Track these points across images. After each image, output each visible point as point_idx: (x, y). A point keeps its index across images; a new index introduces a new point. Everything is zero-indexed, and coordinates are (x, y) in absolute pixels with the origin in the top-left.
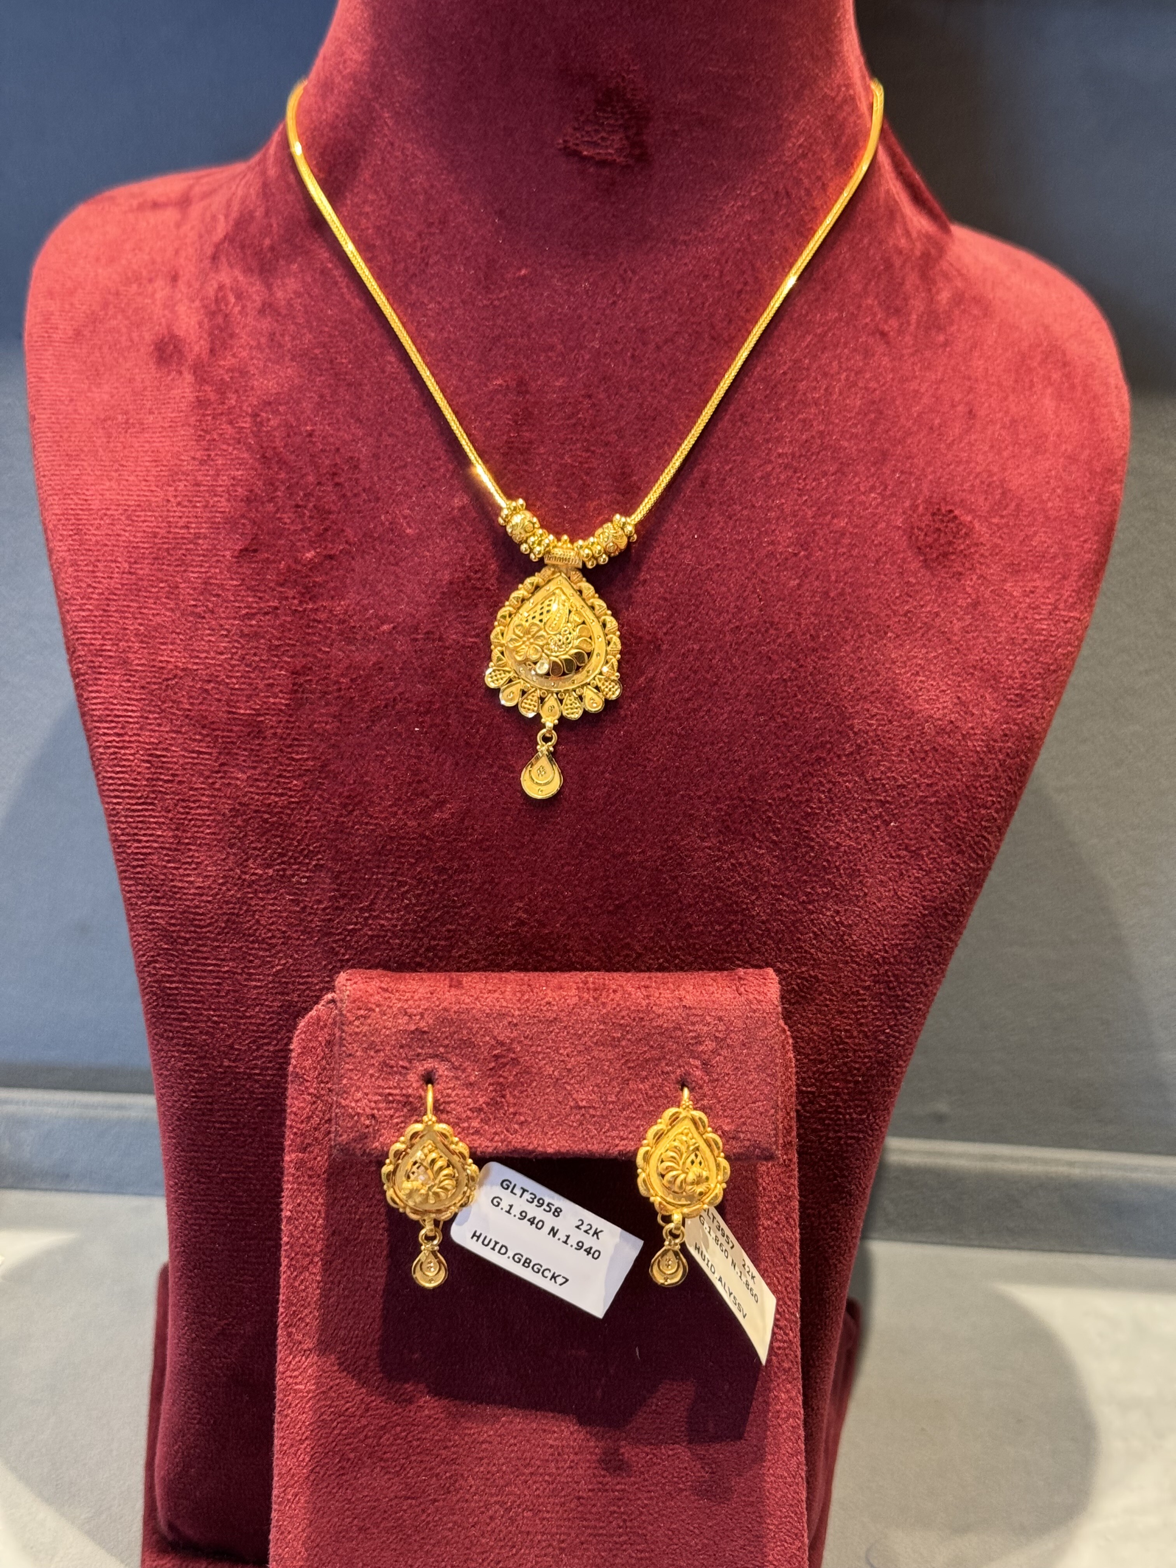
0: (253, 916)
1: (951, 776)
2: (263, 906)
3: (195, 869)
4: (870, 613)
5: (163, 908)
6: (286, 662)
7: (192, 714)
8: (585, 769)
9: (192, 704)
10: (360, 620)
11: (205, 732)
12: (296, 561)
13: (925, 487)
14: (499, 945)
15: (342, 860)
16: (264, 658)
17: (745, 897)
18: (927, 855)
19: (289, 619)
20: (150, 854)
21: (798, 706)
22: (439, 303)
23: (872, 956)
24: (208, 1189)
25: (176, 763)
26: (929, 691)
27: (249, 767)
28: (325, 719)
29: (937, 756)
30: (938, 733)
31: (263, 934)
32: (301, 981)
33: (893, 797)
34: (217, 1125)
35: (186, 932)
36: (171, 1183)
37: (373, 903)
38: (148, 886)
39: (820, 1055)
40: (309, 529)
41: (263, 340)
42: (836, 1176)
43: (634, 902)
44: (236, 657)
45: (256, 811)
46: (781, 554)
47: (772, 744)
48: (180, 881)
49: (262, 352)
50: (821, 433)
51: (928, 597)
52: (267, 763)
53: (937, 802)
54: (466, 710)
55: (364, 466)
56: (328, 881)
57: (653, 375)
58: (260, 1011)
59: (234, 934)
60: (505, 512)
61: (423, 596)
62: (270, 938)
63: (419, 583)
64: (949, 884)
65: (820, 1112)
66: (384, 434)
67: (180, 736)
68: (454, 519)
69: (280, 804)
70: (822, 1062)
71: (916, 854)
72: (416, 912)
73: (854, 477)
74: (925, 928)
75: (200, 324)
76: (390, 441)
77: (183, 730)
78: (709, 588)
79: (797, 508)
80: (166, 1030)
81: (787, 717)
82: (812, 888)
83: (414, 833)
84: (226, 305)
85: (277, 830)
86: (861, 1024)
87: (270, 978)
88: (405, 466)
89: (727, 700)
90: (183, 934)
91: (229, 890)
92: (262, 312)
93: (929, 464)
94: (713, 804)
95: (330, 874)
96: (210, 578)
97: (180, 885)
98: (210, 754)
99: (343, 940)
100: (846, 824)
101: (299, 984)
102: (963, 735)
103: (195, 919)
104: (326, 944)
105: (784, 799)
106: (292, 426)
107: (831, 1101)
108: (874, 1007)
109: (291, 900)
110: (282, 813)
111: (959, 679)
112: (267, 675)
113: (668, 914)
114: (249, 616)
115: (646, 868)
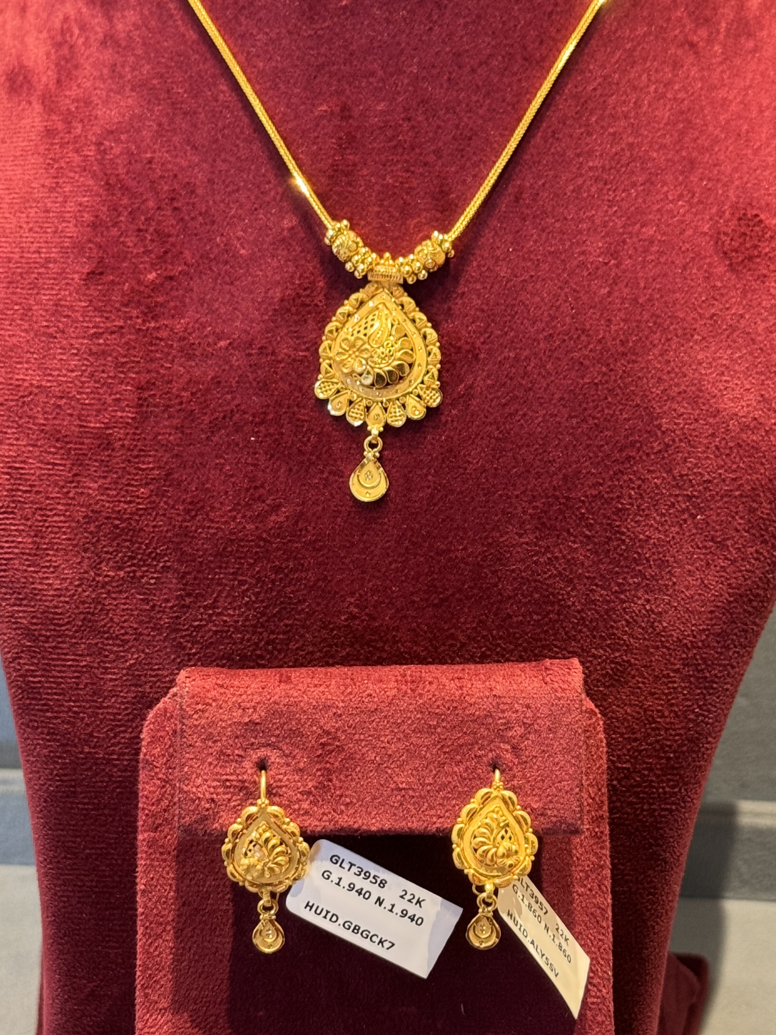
0: (107, 614)
1: (755, 471)
2: (116, 605)
3: (53, 572)
4: (677, 317)
5: (25, 609)
6: (131, 378)
7: (47, 428)
8: (410, 472)
9: (46, 419)
10: (199, 337)
11: (58, 445)
12: (139, 282)
13: (731, 194)
14: (333, 637)
15: (187, 561)
16: (111, 374)
17: (561, 589)
18: (732, 546)
19: (133, 337)
20: (11, 559)
21: (609, 408)
22: (267, 34)
23: (680, 641)
24: (75, 864)
25: (33, 475)
26: (733, 390)
27: (100, 477)
28: (168, 431)
29: (741, 452)
30: (742, 430)
31: (117, 631)
32: (153, 673)
33: (700, 491)
34: (80, 806)
35: (47, 631)
36: (41, 859)
37: (216, 601)
38: (11, 589)
39: (634, 733)
40: (151, 252)
41: (105, 71)
42: (651, 845)
43: (457, 596)
44: (86, 374)
45: (107, 518)
46: (592, 263)
47: (584, 445)
48: (40, 583)
49: (104, 83)
50: (631, 145)
51: (734, 300)
52: (116, 472)
53: (741, 496)
54: (298, 420)
55: (200, 191)
56: (174, 581)
57: (469, 97)
58: (116, 702)
59: (89, 632)
60: (330, 233)
61: (257, 313)
62: (123, 635)
63: (253, 300)
64: (753, 572)
65: (635, 786)
66: (218, 160)
67: (37, 449)
68: (283, 240)
69: (129, 511)
70: (636, 740)
71: (722, 545)
72: (255, 609)
73: (662, 186)
74: (731, 614)
75: (48, 54)
76: (224, 167)
77: (39, 443)
78: (524, 298)
79: (607, 218)
80: (31, 721)
81: (598, 419)
82: (624, 579)
83: (252, 535)
84: (71, 36)
85: (127, 535)
86: (672, 705)
87: (124, 672)
88: (238, 190)
89: (541, 404)
90: (44, 632)
91: (84, 591)
92: (103, 43)
93: (735, 170)
94: (530, 502)
95: (176, 575)
96: (60, 300)
97: (40, 587)
98: (65, 465)
99: (190, 635)
100: (654, 519)
101: (152, 676)
102: (767, 432)
103: (54, 619)
104: (174, 639)
105: (596, 496)
106: (132, 153)
107: (645, 776)
108: (684, 688)
109: (142, 599)
110: (131, 519)
111: (763, 377)
112: (115, 390)
113: (489, 606)
114: (97, 335)
115: (468, 564)
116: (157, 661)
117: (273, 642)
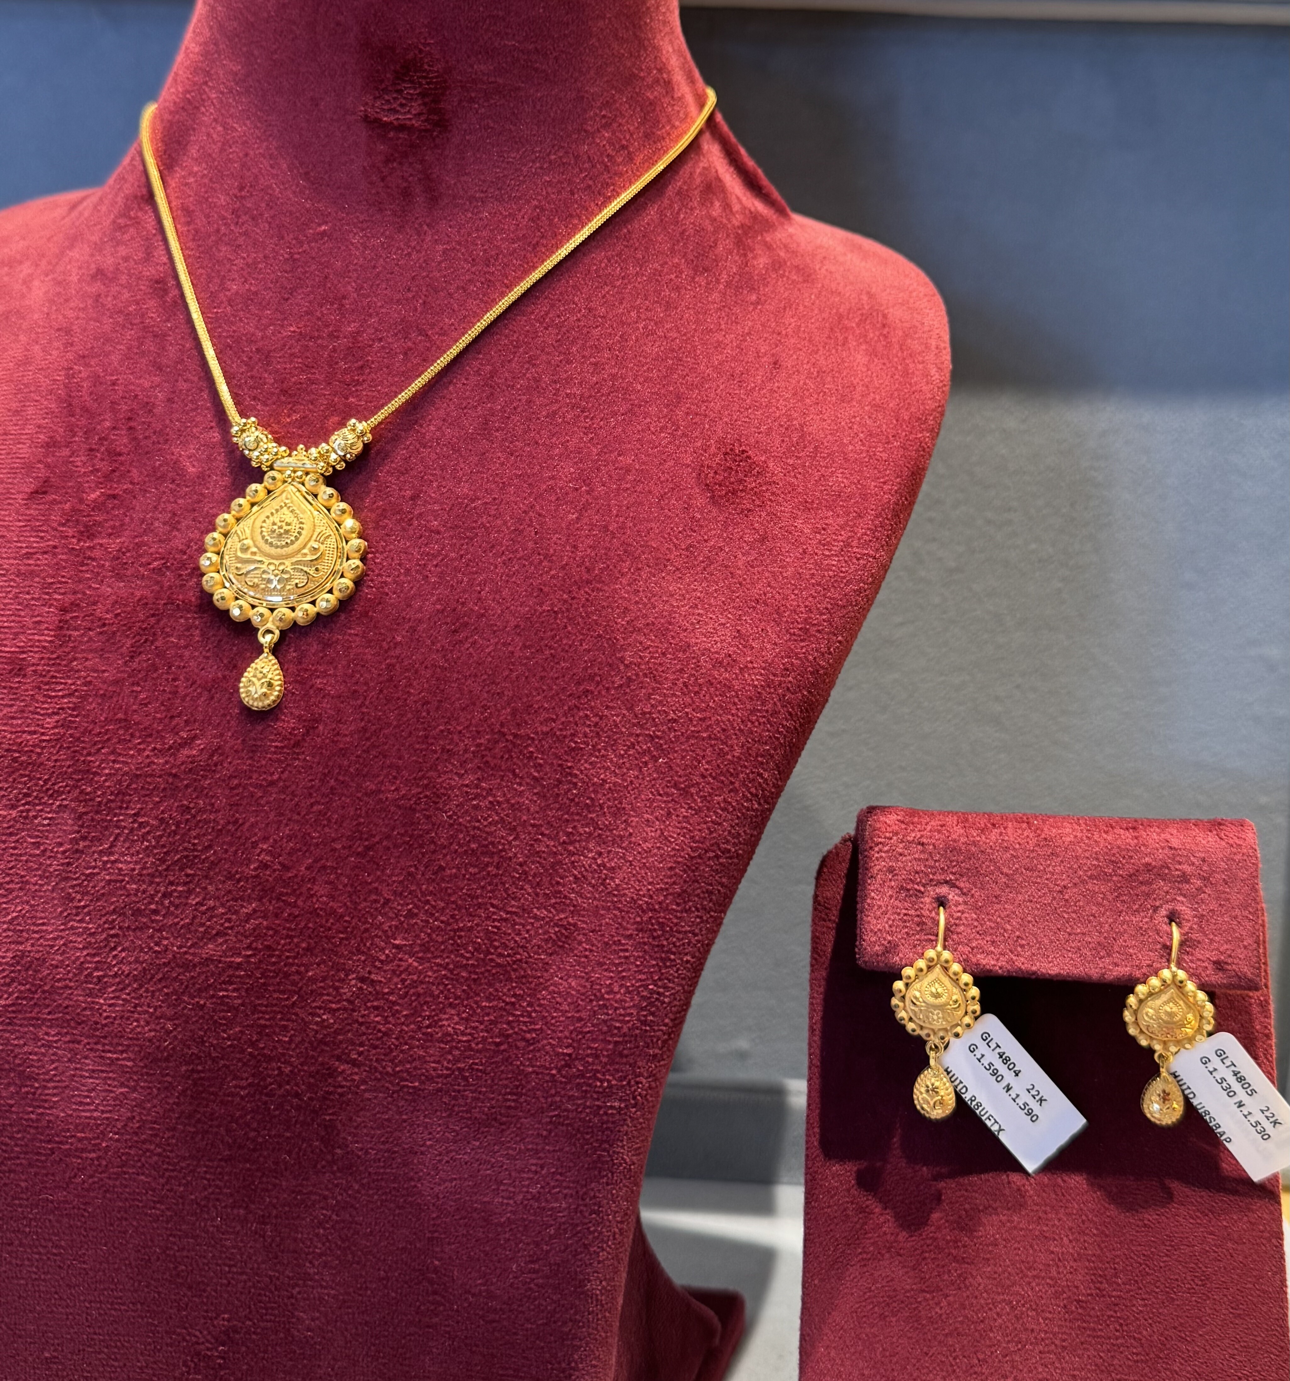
1: (727, 711)
4: (650, 546)
6: (55, 599)
10: (132, 557)
12: (81, 501)
13: (720, 428)
15: (85, 800)
16: (36, 596)
17: (503, 837)
18: (698, 793)
19: (64, 557)
21: (568, 638)
23: (635, 902)
26: (707, 624)
29: (712, 690)
30: (714, 666)
32: (36, 929)
33: (663, 732)
37: (112, 846)
39: (579, 1011)
40: (98, 470)
43: (385, 843)
44: (10, 596)
45: (7, 750)
47: (537, 676)
50: (614, 376)
51: (714, 532)
52: (23, 700)
53: (710, 737)
55: (158, 410)
56: (70, 822)
64: (721, 824)
69: (31, 742)
71: (685, 792)
72: (154, 855)
73: (645, 418)
74: (693, 871)
78: (485, 522)
82: (574, 827)
85: (25, 769)
86: (624, 978)
89: (494, 632)
93: (726, 407)
99: (79, 885)
100: (612, 761)
102: (741, 669)
104: (63, 890)
105: (547, 733)
108: (636, 958)
109: (33, 843)
110: (32, 751)
111: (740, 612)
112: (36, 613)
113: (420, 856)
114: (29, 555)
115: (399, 807)
116: (43, 915)
117: (171, 894)
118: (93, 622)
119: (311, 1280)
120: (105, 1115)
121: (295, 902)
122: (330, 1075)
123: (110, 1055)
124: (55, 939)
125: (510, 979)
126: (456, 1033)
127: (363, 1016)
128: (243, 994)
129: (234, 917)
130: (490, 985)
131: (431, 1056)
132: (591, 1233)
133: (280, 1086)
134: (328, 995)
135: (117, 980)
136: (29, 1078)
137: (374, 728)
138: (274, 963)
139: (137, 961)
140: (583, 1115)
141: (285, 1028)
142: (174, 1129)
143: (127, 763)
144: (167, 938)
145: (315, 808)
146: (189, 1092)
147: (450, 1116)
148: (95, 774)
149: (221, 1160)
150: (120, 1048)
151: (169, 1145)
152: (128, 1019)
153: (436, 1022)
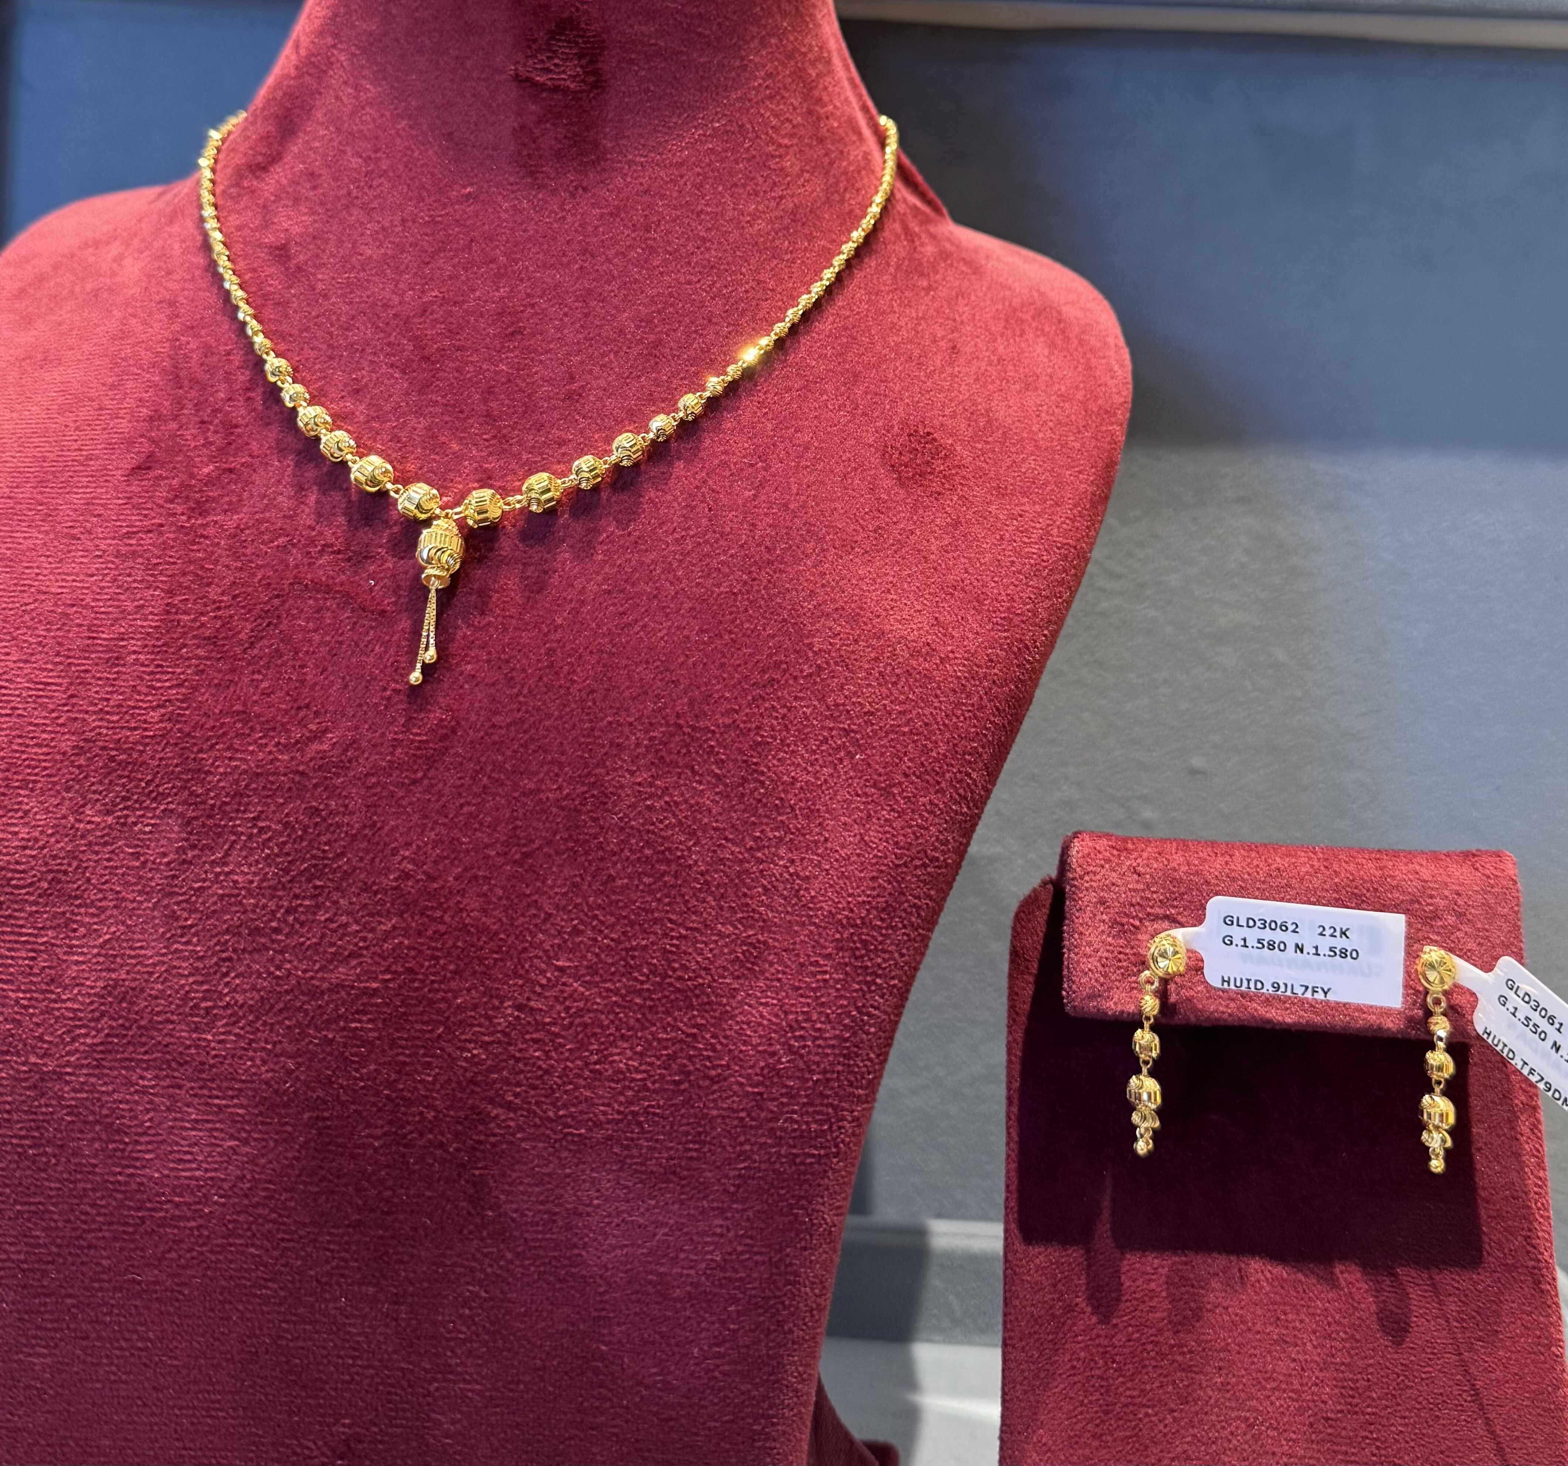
0: (84, 873)
1: (928, 704)
2: (97, 862)
3: (21, 818)
6: (161, 582)
7: (47, 641)
9: (48, 630)
10: (252, 534)
11: (57, 661)
12: (192, 476)
13: (900, 410)
14: (376, 904)
15: (195, 804)
16: (138, 578)
17: (681, 843)
18: (900, 794)
19: (172, 536)
21: (749, 622)
23: (834, 916)
25: (18, 696)
26: (901, 610)
29: (911, 681)
30: (912, 656)
31: (93, 895)
32: (133, 953)
33: (859, 726)
34: (14, 1141)
37: (227, 854)
40: (211, 444)
43: (545, 850)
44: (107, 579)
45: (103, 749)
46: (735, 464)
47: (717, 663)
52: (122, 693)
56: (176, 828)
58: (79, 992)
59: (58, 897)
62: (100, 901)
64: (927, 829)
65: (771, 1120)
67: (29, 665)
69: (131, 739)
71: (886, 793)
72: (277, 865)
74: (899, 883)
77: (33, 659)
81: (735, 634)
82: (762, 832)
83: (285, 768)
85: (124, 770)
86: (822, 1005)
87: (96, 951)
91: (58, 842)
94: (646, 732)
95: (179, 821)
96: (94, 498)
98: (60, 685)
99: (187, 901)
100: (802, 757)
102: (941, 659)
103: (13, 879)
104: (166, 907)
108: (837, 982)
109: (132, 854)
110: (133, 749)
112: (139, 597)
113: (586, 864)
114: (130, 535)
115: (562, 808)
116: (141, 937)
117: (295, 910)
118: (206, 605)
119: (451, 1373)
120: (209, 1175)
121: (442, 917)
122: (483, 1122)
123: (217, 1101)
124: (154, 965)
125: (691, 1007)
126: (629, 1070)
127: (520, 1050)
128: (380, 1025)
129: (370, 935)
130: (668, 1013)
131: (601, 1097)
132: (785, 1308)
133: (421, 1135)
134: (480, 1025)
135: (229, 1012)
136: (118, 1131)
137: (532, 719)
138: (417, 989)
139: (254, 988)
140: (777, 1166)
141: (428, 1065)
142: (292, 1189)
143: (245, 760)
144: (290, 962)
145: (465, 809)
146: (312, 1144)
147: (621, 1169)
148: (209, 773)
149: (348, 1226)
150: (230, 1093)
151: (285, 1209)
152: (240, 1058)
153: (605, 1057)
